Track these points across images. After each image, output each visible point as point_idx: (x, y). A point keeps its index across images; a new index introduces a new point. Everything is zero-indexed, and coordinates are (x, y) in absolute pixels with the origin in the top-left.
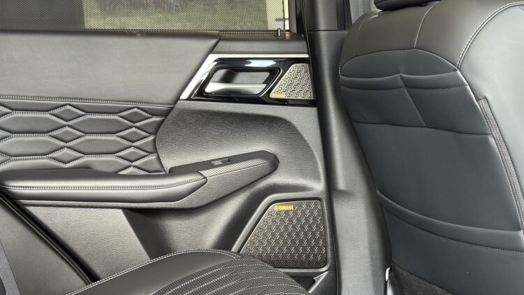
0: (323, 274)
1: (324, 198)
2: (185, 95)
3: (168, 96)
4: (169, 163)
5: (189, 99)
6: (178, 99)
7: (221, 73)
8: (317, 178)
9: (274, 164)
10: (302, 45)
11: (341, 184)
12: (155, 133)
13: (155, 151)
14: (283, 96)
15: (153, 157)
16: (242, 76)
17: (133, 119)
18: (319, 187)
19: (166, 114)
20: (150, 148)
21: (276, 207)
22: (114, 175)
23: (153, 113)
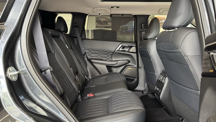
0: (136, 79)
1: (137, 68)
2: (116, 50)
3: (114, 50)
4: (113, 60)
5: (117, 51)
6: (115, 50)
7: (122, 47)
8: (136, 65)
9: (129, 62)
10: (135, 44)
11: (140, 66)
12: (112, 55)
13: (112, 58)
14: (131, 51)
15: (111, 59)
16: (125, 48)
17: (109, 53)
18: (136, 66)
19: (113, 53)
20: (111, 57)
21: (129, 68)
22: (106, 61)
23: (111, 52)
